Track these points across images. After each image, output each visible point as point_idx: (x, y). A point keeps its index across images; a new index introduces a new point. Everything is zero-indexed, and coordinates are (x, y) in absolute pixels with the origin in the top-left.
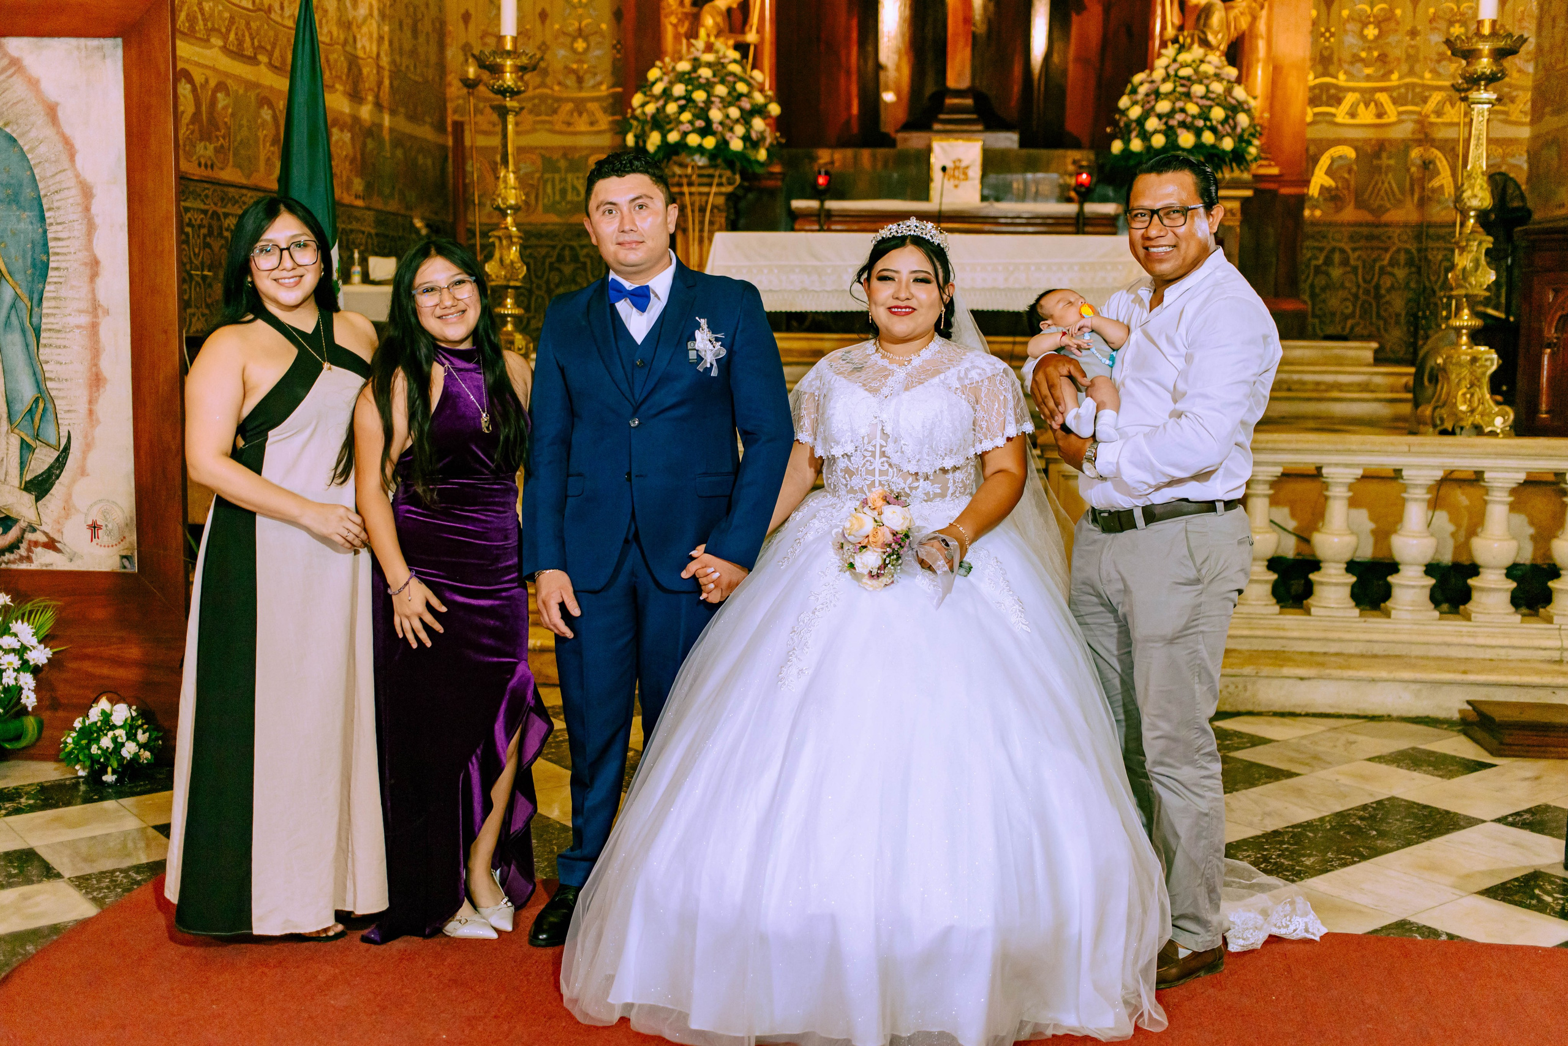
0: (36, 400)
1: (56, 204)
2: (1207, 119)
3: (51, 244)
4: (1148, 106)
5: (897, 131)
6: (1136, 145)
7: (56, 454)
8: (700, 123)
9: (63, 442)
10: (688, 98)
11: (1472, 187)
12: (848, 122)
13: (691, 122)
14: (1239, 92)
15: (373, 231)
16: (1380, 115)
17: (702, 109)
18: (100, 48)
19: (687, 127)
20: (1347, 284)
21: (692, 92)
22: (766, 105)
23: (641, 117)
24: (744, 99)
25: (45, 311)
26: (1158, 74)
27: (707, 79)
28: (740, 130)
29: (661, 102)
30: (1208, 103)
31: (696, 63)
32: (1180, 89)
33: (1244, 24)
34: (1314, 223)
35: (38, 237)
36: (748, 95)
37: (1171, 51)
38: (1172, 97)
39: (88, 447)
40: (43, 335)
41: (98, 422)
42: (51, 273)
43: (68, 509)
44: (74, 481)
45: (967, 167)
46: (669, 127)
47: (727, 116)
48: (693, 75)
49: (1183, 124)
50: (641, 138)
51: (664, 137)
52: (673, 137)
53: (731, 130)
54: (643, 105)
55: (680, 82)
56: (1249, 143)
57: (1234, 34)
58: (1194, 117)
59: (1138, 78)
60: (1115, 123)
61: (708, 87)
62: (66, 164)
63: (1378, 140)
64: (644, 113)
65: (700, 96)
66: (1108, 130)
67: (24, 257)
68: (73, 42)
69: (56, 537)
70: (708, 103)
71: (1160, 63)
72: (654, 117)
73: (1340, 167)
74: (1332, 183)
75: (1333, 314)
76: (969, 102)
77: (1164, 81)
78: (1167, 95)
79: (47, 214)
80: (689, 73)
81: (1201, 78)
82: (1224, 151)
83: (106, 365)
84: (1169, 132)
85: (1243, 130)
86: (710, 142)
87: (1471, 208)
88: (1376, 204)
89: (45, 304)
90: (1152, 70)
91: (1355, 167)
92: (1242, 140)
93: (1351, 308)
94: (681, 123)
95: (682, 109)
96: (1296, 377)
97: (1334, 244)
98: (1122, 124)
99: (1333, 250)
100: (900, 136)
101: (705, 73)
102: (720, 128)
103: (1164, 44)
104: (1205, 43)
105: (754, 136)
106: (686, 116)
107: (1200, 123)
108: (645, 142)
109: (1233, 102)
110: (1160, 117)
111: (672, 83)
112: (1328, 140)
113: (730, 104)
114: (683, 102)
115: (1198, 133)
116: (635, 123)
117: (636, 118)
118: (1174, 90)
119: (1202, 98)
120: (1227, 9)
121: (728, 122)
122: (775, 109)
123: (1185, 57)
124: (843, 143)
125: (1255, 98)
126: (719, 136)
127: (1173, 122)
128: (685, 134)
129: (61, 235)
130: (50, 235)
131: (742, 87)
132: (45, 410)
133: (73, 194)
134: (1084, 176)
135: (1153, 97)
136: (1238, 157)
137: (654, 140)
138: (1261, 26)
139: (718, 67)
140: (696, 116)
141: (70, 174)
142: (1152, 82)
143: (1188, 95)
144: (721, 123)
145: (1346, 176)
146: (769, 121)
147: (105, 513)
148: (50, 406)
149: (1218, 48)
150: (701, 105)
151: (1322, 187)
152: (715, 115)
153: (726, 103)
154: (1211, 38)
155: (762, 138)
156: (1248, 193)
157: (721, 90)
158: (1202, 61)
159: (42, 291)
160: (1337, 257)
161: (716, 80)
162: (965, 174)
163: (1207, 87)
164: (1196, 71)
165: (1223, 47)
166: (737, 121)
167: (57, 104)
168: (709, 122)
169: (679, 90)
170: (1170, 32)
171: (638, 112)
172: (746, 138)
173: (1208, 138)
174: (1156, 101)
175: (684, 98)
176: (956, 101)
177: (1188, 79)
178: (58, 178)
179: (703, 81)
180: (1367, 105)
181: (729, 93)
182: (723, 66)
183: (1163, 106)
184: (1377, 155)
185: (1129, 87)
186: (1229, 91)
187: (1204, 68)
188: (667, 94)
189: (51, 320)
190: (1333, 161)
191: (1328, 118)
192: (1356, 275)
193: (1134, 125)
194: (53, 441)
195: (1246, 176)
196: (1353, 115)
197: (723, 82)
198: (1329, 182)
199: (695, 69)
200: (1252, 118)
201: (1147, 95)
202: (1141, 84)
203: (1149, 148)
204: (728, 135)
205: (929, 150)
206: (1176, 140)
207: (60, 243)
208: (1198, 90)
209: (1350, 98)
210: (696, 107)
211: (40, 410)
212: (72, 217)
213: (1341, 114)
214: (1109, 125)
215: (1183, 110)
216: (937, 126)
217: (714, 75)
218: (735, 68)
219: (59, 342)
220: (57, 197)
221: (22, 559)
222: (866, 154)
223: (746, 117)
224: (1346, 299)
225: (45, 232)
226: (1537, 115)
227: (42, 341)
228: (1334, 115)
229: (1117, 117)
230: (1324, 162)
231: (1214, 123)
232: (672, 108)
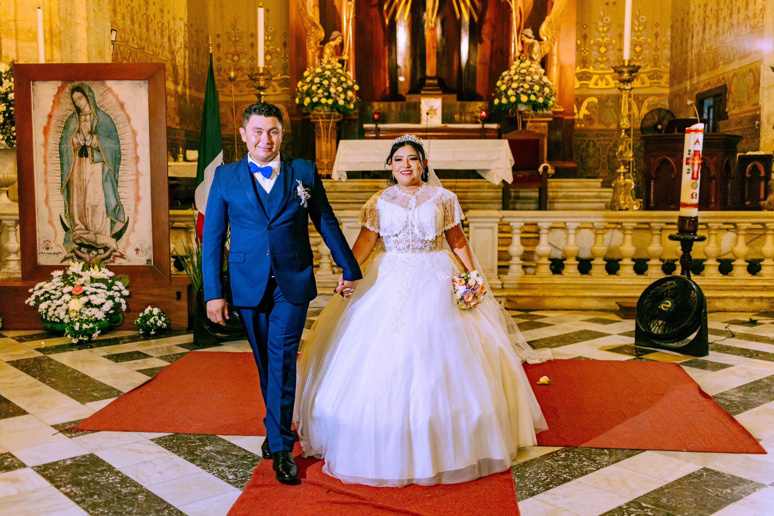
0: (116, 206)
1: (123, 138)
2: (532, 90)
3: (122, 151)
4: (508, 85)
5: (406, 95)
6: (504, 101)
7: (123, 225)
8: (326, 94)
9: (126, 220)
10: (321, 83)
11: (623, 121)
12: (385, 90)
13: (322, 93)
14: (545, 79)
15: (184, 139)
16: (607, 84)
17: (327, 88)
18: (139, 84)
19: (321, 95)
20: (596, 155)
21: (322, 81)
22: (353, 86)
23: (302, 91)
24: (344, 84)
25: (120, 175)
26: (512, 72)
27: (329, 76)
28: (342, 96)
29: (310, 85)
30: (533, 84)
31: (324, 69)
32: (522, 78)
33: (547, 50)
34: (581, 130)
35: (117, 149)
36: (346, 82)
37: (517, 62)
38: (518, 82)
39: (135, 222)
40: (119, 183)
41: (139, 213)
42: (122, 161)
43: (128, 243)
44: (130, 234)
45: (436, 110)
46: (313, 95)
47: (337, 91)
48: (323, 74)
49: (523, 92)
50: (302, 100)
51: (311, 99)
52: (315, 100)
53: (339, 96)
54: (302, 86)
55: (318, 77)
56: (549, 99)
57: (543, 55)
58: (527, 89)
59: (504, 73)
60: (495, 92)
61: (329, 79)
62: (127, 124)
63: (607, 95)
64: (302, 90)
65: (326, 82)
66: (493, 95)
67: (112, 156)
68: (130, 82)
69: (123, 253)
70: (329, 85)
71: (513, 67)
72: (307, 91)
73: (591, 106)
74: (589, 113)
75: (590, 168)
76: (436, 82)
77: (515, 75)
78: (516, 81)
79: (120, 141)
80: (321, 73)
81: (530, 73)
82: (540, 103)
83: (141, 193)
84: (517, 96)
85: (547, 94)
86: (330, 102)
87: (623, 129)
88: (607, 122)
89: (120, 172)
90: (510, 70)
91: (598, 106)
92: (547, 98)
93: (597, 165)
94: (318, 94)
95: (319, 88)
96: (570, 194)
97: (590, 138)
98: (498, 92)
99: (589, 141)
100: (408, 96)
101: (328, 73)
102: (334, 96)
103: (515, 60)
104: (531, 59)
105: (348, 98)
106: (320, 91)
107: (529, 92)
108: (303, 102)
109: (543, 83)
110: (513, 89)
111: (314, 77)
112: (586, 95)
113: (338, 86)
114: (319, 85)
115: (529, 96)
116: (299, 94)
117: (298, 91)
118: (519, 79)
119: (530, 81)
120: (540, 44)
121: (337, 93)
122: (357, 87)
123: (523, 65)
124: (384, 99)
125: (552, 81)
126: (334, 99)
127: (519, 92)
128: (320, 98)
129: (125, 148)
130: (121, 148)
131: (343, 79)
132: (119, 209)
133: (130, 134)
134: (484, 113)
135: (510, 81)
136: (545, 105)
137: (307, 101)
138: (555, 50)
139: (333, 70)
140: (325, 91)
141: (128, 127)
142: (510, 75)
143: (524, 81)
144: (335, 94)
145: (594, 110)
146: (355, 92)
147: (141, 245)
148: (121, 208)
149: (537, 60)
150: (326, 86)
151: (584, 115)
152: (332, 90)
153: (336, 85)
154: (534, 56)
155: (352, 99)
156: (551, 119)
157: (334, 80)
158: (530, 66)
159: (119, 168)
160: (591, 144)
161: (332, 76)
162: (435, 112)
163: (532, 77)
164: (528, 71)
165: (539, 60)
166: (341, 93)
167: (124, 103)
168: (330, 93)
169: (317, 80)
170: (518, 54)
171: (300, 89)
172: (345, 100)
173: (533, 98)
174: (512, 83)
175: (319, 83)
176: (431, 81)
177: (524, 74)
178: (124, 129)
179: (327, 76)
180: (602, 80)
181: (338, 81)
182: (335, 70)
183: (515, 85)
184: (607, 101)
185: (501, 77)
186: (541, 79)
187: (531, 69)
188: (312, 82)
189: (122, 178)
190: (589, 103)
191: (586, 86)
192: (599, 151)
193: (503, 93)
194: (122, 220)
195: (550, 112)
196: (596, 84)
197: (335, 77)
198: (587, 113)
199: (323, 72)
200: (551, 90)
201: (508, 80)
202: (506, 76)
203: (509, 102)
204: (338, 99)
205: (420, 103)
206: (520, 99)
207: (125, 151)
208: (528, 78)
209: (595, 78)
210: (324, 87)
211: (118, 210)
212: (129, 142)
213: (591, 84)
214: (493, 93)
215: (522, 87)
216: (423, 92)
217: (331, 74)
218: (340, 71)
219: (125, 185)
220: (124, 135)
221: (112, 262)
222: (393, 104)
223: (345, 91)
224: (595, 162)
225: (120, 147)
226: (671, 85)
227: (119, 185)
228: (588, 85)
229: (496, 89)
230: (585, 104)
231: (535, 92)
232: (314, 88)
